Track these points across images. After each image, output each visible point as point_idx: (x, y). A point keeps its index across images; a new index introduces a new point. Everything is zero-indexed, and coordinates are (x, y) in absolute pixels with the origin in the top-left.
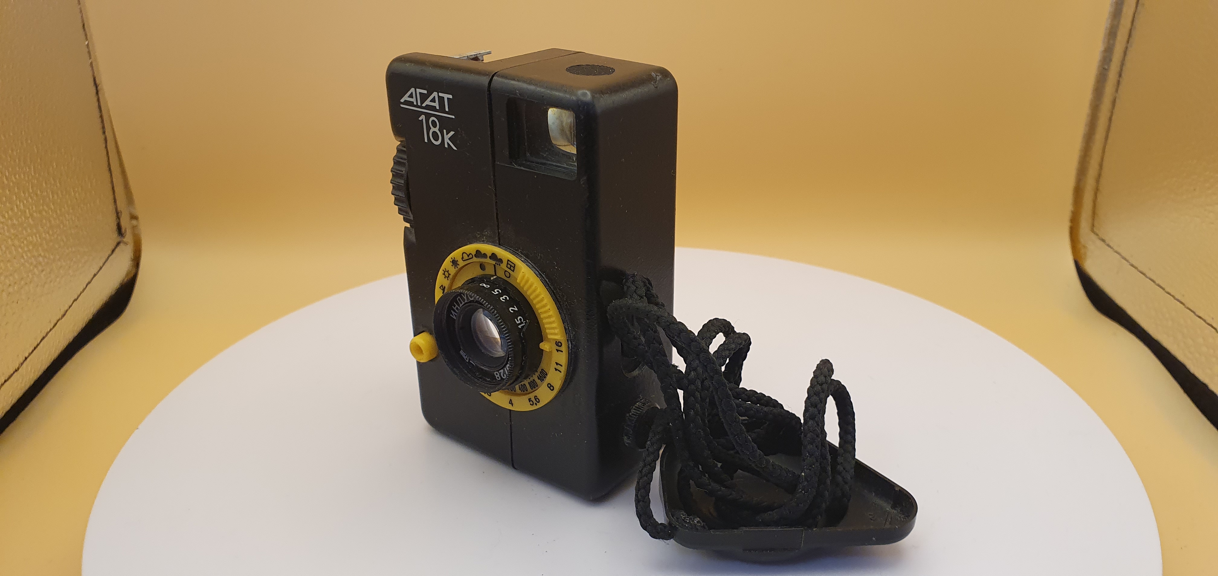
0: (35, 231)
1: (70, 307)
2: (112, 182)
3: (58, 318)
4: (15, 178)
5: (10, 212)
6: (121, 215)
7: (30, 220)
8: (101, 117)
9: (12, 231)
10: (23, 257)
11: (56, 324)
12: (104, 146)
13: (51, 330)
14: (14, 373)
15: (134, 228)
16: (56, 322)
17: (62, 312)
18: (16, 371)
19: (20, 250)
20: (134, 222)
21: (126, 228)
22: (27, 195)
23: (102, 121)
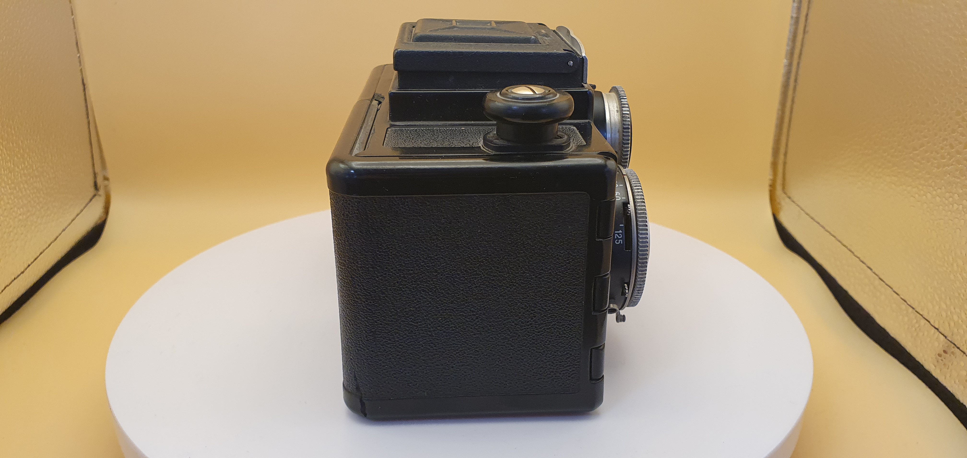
0: (38, 179)
1: (60, 234)
2: (92, 152)
3: (52, 241)
4: (27, 142)
5: (23, 166)
6: (98, 175)
7: (36, 172)
8: (87, 107)
9: (24, 178)
10: (30, 196)
11: (49, 245)
12: (86, 126)
13: (47, 248)
14: (20, 274)
15: (106, 187)
16: (49, 243)
17: (55, 237)
18: (23, 272)
19: (28, 192)
20: (106, 182)
21: (100, 187)
22: (34, 154)
23: (87, 110)
